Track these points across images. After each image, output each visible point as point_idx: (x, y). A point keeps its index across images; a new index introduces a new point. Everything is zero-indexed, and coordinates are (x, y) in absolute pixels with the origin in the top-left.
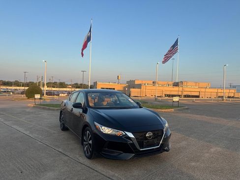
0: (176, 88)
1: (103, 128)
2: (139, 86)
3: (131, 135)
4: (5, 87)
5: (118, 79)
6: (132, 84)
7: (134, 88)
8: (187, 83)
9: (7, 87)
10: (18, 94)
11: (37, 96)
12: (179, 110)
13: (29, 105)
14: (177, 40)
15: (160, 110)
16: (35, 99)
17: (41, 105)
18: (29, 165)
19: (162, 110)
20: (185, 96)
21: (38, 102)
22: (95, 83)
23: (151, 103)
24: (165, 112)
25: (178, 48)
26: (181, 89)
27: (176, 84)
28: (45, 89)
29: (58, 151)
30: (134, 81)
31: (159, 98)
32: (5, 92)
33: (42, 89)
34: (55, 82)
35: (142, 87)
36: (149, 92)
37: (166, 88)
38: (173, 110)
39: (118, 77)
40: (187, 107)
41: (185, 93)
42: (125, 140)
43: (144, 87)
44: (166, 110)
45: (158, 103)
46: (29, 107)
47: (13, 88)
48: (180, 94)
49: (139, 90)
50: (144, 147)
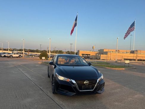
0: (132, 55)
1: (60, 76)
2: (106, 53)
3: (74, 82)
4: (31, 53)
5: (93, 48)
6: (101, 52)
7: (102, 54)
8: (140, 51)
9: (32, 53)
10: (37, 57)
11: (43, 58)
12: (128, 69)
13: (39, 63)
14: (134, 22)
15: (115, 69)
16: (42, 59)
17: (45, 63)
18: (22, 94)
19: (116, 69)
20: (138, 60)
21: (44, 61)
22: (78, 51)
23: (113, 64)
24: (118, 70)
25: (135, 27)
26: (135, 55)
27: (132, 52)
28: (49, 54)
29: (40, 88)
30: (104, 50)
31: (118, 61)
32: (31, 55)
33: (48, 54)
34: (57, 51)
35: (108, 53)
36: (113, 57)
37: (124, 55)
38: (124, 69)
39: (93, 47)
40: (135, 67)
41: (138, 58)
42: (70, 84)
43: (110, 54)
44: (119, 69)
45: (118, 64)
46: (38, 64)
47: (35, 53)
48: (135, 58)
49: (106, 55)
50: (82, 89)
